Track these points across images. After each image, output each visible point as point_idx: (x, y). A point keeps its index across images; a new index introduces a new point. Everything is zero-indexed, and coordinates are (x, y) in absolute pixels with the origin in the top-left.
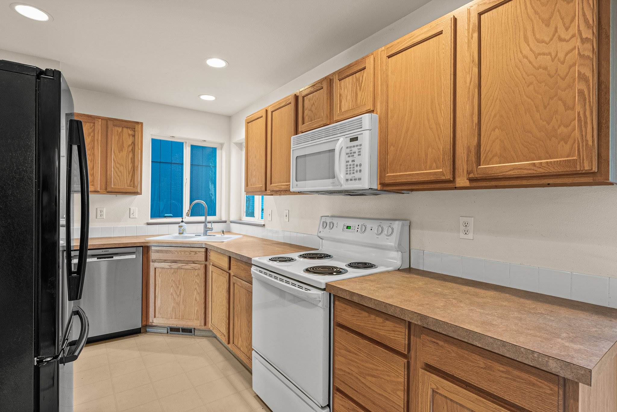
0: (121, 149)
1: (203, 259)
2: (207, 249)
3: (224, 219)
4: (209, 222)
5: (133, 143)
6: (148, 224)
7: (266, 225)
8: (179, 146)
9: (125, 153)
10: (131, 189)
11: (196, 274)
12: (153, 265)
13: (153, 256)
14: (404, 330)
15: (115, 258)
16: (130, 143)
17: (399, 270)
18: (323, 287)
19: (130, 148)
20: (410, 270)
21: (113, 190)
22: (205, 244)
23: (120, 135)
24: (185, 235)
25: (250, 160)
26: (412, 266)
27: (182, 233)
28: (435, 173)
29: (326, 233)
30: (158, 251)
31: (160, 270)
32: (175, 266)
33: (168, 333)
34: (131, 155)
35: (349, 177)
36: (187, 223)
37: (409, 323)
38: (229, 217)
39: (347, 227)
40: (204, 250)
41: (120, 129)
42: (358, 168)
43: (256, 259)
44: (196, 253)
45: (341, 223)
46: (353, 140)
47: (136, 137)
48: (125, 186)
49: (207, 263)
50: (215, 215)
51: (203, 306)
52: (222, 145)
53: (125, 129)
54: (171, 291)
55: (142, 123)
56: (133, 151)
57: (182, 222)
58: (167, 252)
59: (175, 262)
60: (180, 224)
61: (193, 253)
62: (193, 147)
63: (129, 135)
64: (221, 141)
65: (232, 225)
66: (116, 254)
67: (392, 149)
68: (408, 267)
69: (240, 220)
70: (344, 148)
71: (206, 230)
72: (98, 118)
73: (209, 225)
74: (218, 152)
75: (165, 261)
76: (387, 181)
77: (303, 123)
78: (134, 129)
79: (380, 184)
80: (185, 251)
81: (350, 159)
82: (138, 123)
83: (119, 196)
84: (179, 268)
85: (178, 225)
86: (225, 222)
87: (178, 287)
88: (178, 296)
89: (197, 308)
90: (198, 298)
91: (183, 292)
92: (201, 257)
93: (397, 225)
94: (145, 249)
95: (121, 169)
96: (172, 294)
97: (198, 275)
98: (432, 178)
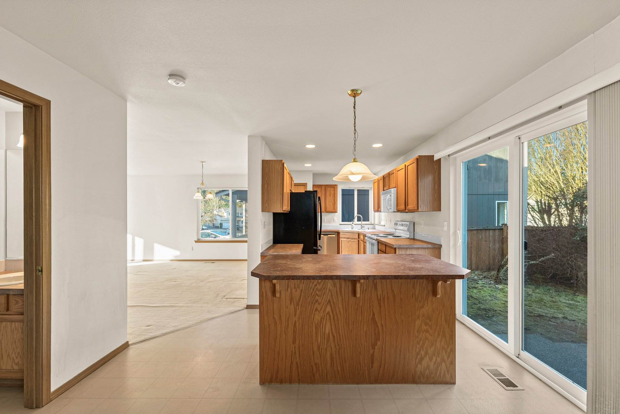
0: (330, 196)
1: (358, 237)
2: (359, 234)
3: (372, 223)
5: (334, 193)
6: (340, 224)
7: (385, 226)
8: (353, 191)
9: (331, 197)
10: (333, 211)
11: (355, 243)
12: (341, 239)
13: (341, 236)
14: (384, 246)
15: (329, 236)
16: (333, 193)
17: (408, 238)
18: (376, 239)
19: (333, 195)
20: (414, 239)
21: (328, 211)
22: (358, 232)
23: (330, 191)
24: (354, 229)
25: (375, 200)
26: (415, 238)
29: (396, 227)
30: (342, 234)
31: (343, 241)
32: (348, 240)
34: (333, 198)
36: (354, 224)
37: (386, 245)
38: (375, 223)
39: (400, 225)
40: (358, 234)
41: (330, 189)
42: (391, 204)
43: (367, 235)
44: (355, 235)
46: (391, 195)
47: (335, 190)
48: (332, 210)
49: (359, 239)
50: (369, 221)
53: (331, 188)
55: (337, 185)
56: (334, 196)
58: (345, 234)
59: (348, 238)
62: (358, 191)
63: (333, 190)
64: (370, 187)
65: (376, 226)
66: (329, 234)
68: (413, 238)
69: (380, 223)
71: (362, 227)
72: (323, 185)
73: (363, 225)
74: (370, 192)
75: (345, 238)
76: (397, 208)
78: (334, 188)
82: (335, 185)
83: (330, 213)
84: (350, 241)
85: (351, 225)
86: (373, 224)
87: (349, 248)
88: (349, 251)
91: (351, 250)
92: (357, 237)
93: (408, 223)
94: (338, 233)
95: (330, 203)
96: (347, 251)
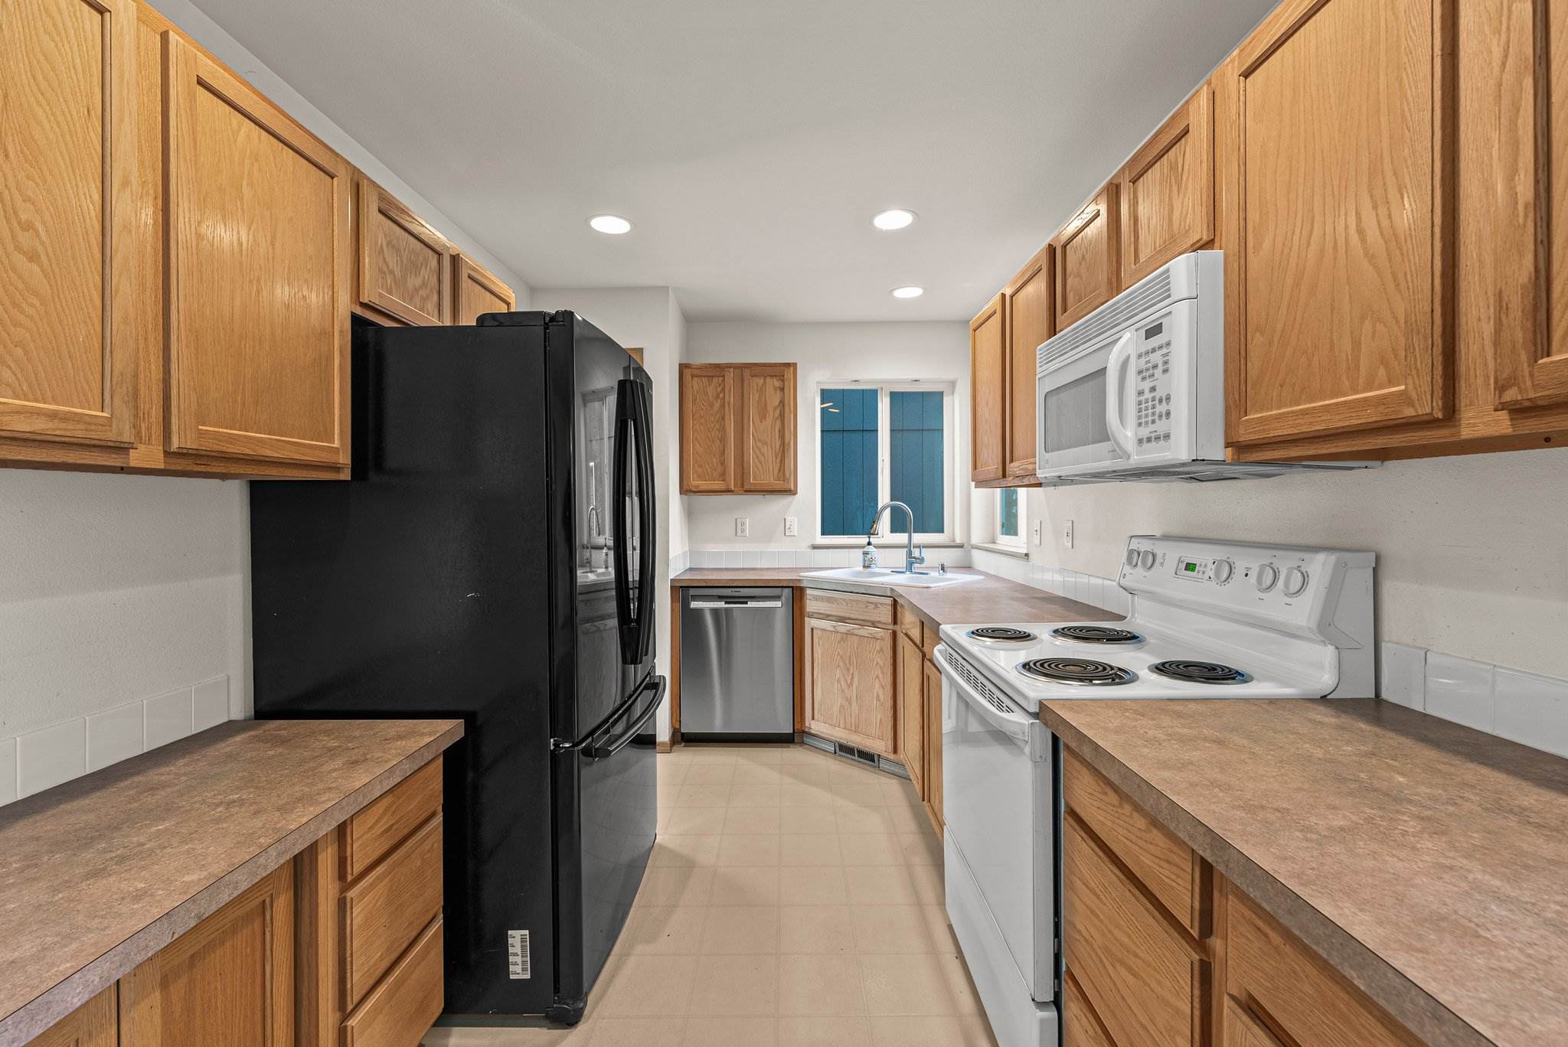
0: (763, 416)
1: (889, 619)
2: (895, 600)
3: (958, 541)
4: (914, 547)
5: (782, 402)
6: (815, 547)
7: (1031, 556)
8: (869, 397)
9: (769, 421)
10: (779, 485)
11: (878, 648)
12: (810, 623)
13: (811, 606)
15: (751, 604)
16: (777, 403)
17: (1325, 700)
18: (1033, 708)
19: (778, 411)
20: (1380, 707)
21: (753, 488)
22: (892, 589)
23: (762, 390)
24: (874, 569)
25: (979, 412)
26: (1385, 695)
27: (869, 567)
28: (1382, 400)
29: (1136, 577)
30: (816, 598)
31: (819, 632)
32: (843, 627)
33: (835, 753)
34: (778, 423)
35: (1145, 432)
36: (877, 547)
38: (969, 537)
39: (1190, 567)
40: (889, 601)
41: (761, 381)
42: (1162, 408)
43: (946, 628)
44: (876, 606)
45: (1172, 555)
46: (1154, 331)
47: (786, 390)
48: (769, 479)
49: (897, 628)
50: (943, 532)
51: (890, 713)
52: (953, 384)
53: (768, 380)
54: (838, 675)
55: (795, 365)
56: (782, 416)
57: (869, 544)
58: (829, 599)
59: (843, 620)
60: (865, 549)
61: (872, 606)
62: (894, 396)
63: (775, 389)
64: (951, 377)
65: (975, 553)
66: (753, 598)
67: (1257, 341)
68: (1372, 695)
69: (994, 543)
70: (1133, 360)
71: (912, 562)
72: (729, 366)
73: (914, 554)
74: (946, 400)
75: (827, 617)
76: (1245, 435)
77: (1065, 310)
78: (782, 378)
79: (1228, 445)
80: (857, 601)
81: (1146, 385)
82: (788, 365)
83: (768, 497)
84: (848, 633)
85: (860, 552)
86: (961, 546)
87: (848, 670)
88: (849, 686)
89: (881, 715)
90: (881, 696)
91: (856, 680)
92: (886, 615)
93: (1319, 566)
94: (796, 593)
95: (765, 450)
96: (839, 681)
97: (882, 650)
98: (1371, 416)
